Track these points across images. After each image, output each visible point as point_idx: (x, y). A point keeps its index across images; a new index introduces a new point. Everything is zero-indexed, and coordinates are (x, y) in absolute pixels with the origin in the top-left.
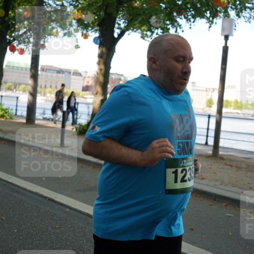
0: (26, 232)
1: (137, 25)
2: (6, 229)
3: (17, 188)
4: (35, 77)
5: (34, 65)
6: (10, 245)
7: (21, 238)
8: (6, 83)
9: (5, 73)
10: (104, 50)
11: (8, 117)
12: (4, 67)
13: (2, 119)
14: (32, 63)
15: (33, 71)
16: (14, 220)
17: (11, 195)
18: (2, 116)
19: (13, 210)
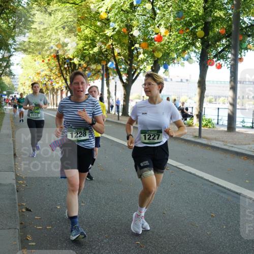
0: (234, 229)
2: (216, 225)
3: (223, 189)
4: (234, 88)
5: (233, 78)
6: (221, 240)
7: (230, 234)
8: (207, 96)
9: (207, 88)
11: (211, 126)
12: (207, 83)
13: (206, 128)
14: (231, 76)
15: (232, 83)
16: (222, 217)
17: (218, 195)
18: (206, 125)
19: (221, 208)
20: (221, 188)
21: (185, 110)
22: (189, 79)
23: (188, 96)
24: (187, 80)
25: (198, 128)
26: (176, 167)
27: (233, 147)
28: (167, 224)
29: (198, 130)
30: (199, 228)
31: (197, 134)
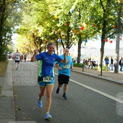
0: (119, 121)
2: (110, 119)
3: (113, 101)
4: (118, 52)
5: (117, 47)
8: (105, 56)
9: (104, 52)
11: (106, 70)
12: (104, 50)
13: (104, 71)
15: (117, 50)
16: (113, 115)
17: (111, 104)
18: (104, 70)
19: (112, 110)
20: (112, 101)
21: (94, 62)
22: (95, 47)
23: (95, 56)
24: (95, 48)
25: (101, 71)
26: (90, 90)
27: (117, 80)
28: (87, 118)
30: (102, 120)
31: (100, 74)
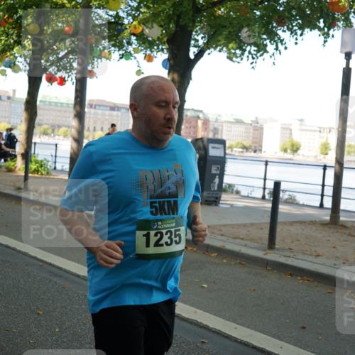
0: (72, 332)
1: (222, 42)
2: (45, 328)
3: (58, 270)
4: (80, 116)
5: (79, 100)
7: (65, 340)
8: (40, 125)
9: (39, 112)
10: (176, 76)
11: (44, 172)
12: (38, 103)
13: (36, 175)
14: (76, 97)
15: (78, 108)
16: (54, 315)
17: (50, 281)
18: (37, 171)
19: (53, 301)
20: (53, 269)
22: (11, 95)
24: (9, 98)
25: (23, 174)
29: (23, 178)
